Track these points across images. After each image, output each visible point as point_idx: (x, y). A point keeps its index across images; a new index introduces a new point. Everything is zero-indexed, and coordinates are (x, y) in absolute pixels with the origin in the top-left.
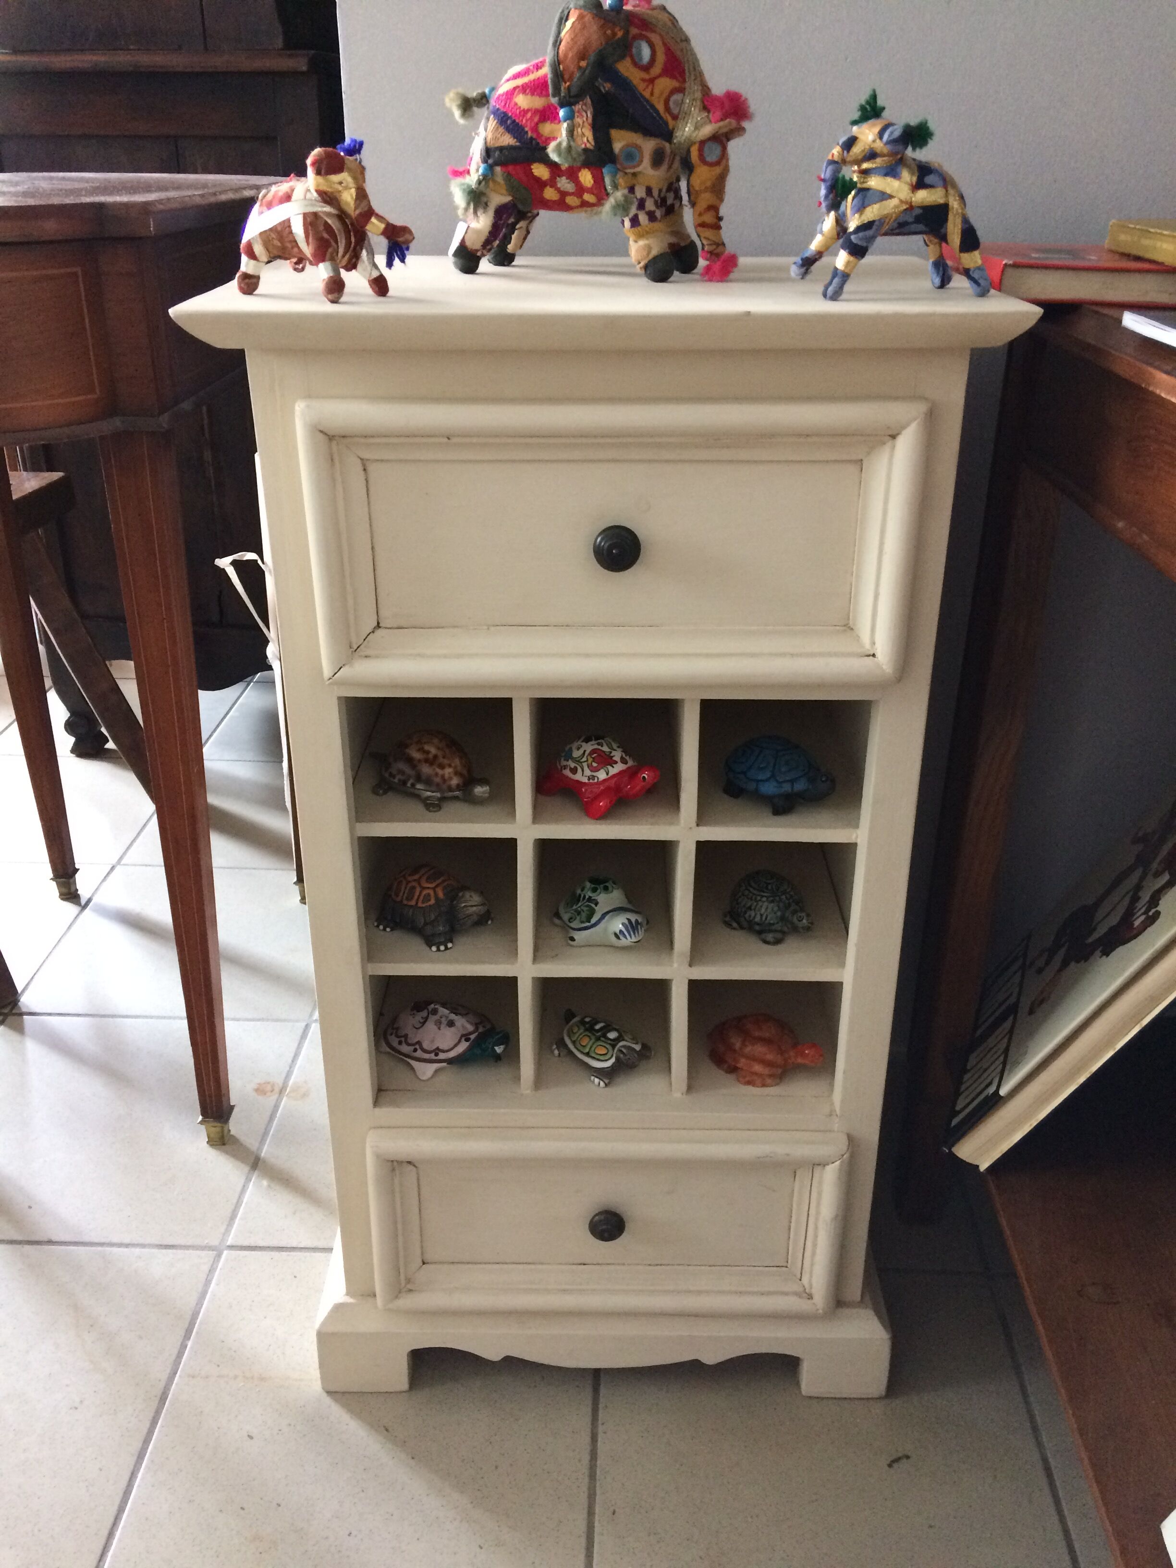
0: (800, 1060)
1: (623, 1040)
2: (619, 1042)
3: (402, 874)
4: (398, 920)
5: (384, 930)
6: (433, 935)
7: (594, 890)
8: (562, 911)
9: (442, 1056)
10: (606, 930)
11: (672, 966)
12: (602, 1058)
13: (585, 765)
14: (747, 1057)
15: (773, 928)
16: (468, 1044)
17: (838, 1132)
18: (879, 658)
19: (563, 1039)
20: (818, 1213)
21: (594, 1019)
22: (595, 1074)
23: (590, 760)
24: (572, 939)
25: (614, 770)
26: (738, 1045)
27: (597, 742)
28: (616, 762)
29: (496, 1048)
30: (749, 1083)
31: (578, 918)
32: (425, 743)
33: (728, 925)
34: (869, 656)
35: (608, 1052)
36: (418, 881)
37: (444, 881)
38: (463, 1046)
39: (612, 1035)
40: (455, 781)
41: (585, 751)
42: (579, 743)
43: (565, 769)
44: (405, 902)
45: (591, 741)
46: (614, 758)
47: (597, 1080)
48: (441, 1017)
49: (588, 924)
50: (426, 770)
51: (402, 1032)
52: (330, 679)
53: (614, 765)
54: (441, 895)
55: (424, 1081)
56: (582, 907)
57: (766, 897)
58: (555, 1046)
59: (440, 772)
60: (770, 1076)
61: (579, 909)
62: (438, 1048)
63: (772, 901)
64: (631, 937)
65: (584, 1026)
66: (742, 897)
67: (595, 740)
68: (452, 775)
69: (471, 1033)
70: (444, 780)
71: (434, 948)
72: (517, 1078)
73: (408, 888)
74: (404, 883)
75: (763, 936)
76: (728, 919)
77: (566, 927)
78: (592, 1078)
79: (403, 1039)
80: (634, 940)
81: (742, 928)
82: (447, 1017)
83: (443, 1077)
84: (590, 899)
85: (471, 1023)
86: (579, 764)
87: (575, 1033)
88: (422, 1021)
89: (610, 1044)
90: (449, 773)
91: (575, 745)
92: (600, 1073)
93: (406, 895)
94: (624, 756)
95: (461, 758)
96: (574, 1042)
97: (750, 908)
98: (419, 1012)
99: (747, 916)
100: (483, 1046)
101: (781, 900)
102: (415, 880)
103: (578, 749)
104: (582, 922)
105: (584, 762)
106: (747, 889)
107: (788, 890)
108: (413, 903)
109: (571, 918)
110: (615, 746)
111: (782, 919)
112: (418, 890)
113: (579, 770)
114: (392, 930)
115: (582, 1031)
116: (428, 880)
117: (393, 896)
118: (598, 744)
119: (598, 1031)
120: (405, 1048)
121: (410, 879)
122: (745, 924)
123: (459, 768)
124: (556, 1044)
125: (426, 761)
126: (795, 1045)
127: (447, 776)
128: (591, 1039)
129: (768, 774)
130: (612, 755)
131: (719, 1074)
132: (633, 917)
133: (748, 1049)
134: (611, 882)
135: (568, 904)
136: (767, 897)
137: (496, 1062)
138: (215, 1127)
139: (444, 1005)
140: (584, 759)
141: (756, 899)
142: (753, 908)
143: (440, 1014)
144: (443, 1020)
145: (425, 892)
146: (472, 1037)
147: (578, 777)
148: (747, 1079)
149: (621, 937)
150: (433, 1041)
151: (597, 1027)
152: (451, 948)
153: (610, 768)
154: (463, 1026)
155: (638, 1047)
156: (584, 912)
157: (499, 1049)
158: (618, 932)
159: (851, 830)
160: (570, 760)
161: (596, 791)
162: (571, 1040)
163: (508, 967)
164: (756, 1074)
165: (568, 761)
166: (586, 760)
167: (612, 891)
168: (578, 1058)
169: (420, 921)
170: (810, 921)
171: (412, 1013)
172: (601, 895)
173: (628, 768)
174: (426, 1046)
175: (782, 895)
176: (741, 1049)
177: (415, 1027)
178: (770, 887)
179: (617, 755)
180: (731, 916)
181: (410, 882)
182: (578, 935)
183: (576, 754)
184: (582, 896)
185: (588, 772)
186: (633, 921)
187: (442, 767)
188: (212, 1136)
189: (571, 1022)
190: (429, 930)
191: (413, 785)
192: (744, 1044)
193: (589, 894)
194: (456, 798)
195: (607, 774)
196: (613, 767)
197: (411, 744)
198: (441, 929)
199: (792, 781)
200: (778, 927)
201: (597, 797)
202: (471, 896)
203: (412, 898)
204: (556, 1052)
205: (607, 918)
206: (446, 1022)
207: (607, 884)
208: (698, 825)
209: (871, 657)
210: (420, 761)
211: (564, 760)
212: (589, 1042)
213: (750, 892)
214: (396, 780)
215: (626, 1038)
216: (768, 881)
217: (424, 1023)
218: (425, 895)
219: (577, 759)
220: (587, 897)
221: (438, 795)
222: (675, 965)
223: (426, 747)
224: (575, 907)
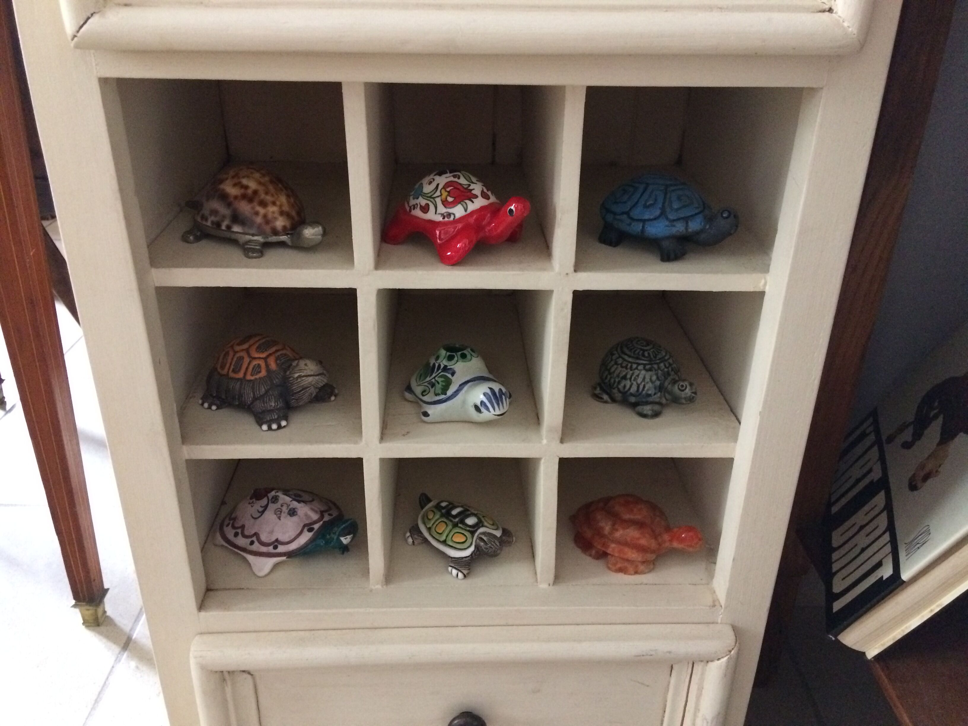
0: (675, 545)
1: (483, 526)
2: (479, 528)
3: (230, 345)
4: (223, 397)
5: (210, 408)
6: (263, 412)
7: (450, 358)
8: (414, 384)
9: (281, 549)
10: (464, 402)
11: (540, 443)
12: (458, 546)
13: (438, 201)
14: (619, 542)
15: (651, 399)
16: (310, 535)
17: (721, 623)
18: (840, 13)
19: (417, 525)
20: (697, 709)
21: (450, 503)
22: (453, 565)
23: (445, 194)
24: (426, 414)
25: (474, 206)
26: (607, 529)
27: (452, 174)
28: (476, 197)
29: (342, 539)
30: (621, 570)
31: (432, 390)
32: (244, 177)
33: (597, 397)
34: (824, 11)
35: (466, 541)
36: (247, 351)
37: (277, 351)
38: (306, 537)
39: (471, 521)
40: (280, 223)
41: (438, 185)
42: (432, 176)
43: (414, 209)
44: (232, 375)
45: (446, 173)
46: (473, 192)
47: (454, 572)
48: (282, 506)
49: (442, 397)
50: (244, 208)
51: (238, 524)
52: (75, 36)
53: (473, 200)
54: (273, 366)
55: (259, 577)
56: (436, 378)
57: (642, 364)
58: (408, 534)
59: (262, 211)
60: (643, 562)
61: (433, 380)
62: (277, 540)
63: (650, 370)
64: (494, 409)
65: (440, 511)
66: (615, 366)
67: (450, 173)
68: (276, 215)
69: (315, 522)
70: (267, 221)
71: (265, 427)
72: (366, 572)
73: (235, 359)
74: (231, 353)
75: (639, 408)
76: (598, 391)
77: (418, 402)
78: (450, 568)
79: (239, 531)
80: (498, 412)
81: (614, 400)
82: (288, 506)
83: (282, 574)
84: (445, 369)
85: (316, 512)
86: (432, 200)
87: (430, 520)
88: (261, 509)
89: (469, 531)
90: (273, 212)
91: (425, 181)
92: (458, 563)
93: (232, 367)
94: (485, 190)
95: (288, 196)
96: (429, 529)
97: (624, 378)
98: (258, 500)
99: (621, 386)
100: (328, 537)
101: (659, 368)
102: (243, 350)
103: (430, 183)
104: (436, 395)
105: (438, 197)
106: (620, 357)
107: (666, 358)
108: (241, 375)
109: (424, 391)
110: (474, 179)
111: (661, 388)
112: (247, 360)
113: (432, 207)
114: (218, 408)
115: (437, 516)
116: (259, 349)
117: (219, 370)
118: (454, 176)
119: (455, 517)
120: (241, 541)
121: (237, 348)
122: (618, 396)
123: (286, 208)
124: (410, 532)
125: (244, 197)
126: (668, 529)
127: (270, 216)
128: (447, 525)
129: (658, 212)
130: (471, 188)
131: (586, 560)
132: (496, 387)
133: (618, 534)
134: (469, 350)
135: (420, 376)
136: (645, 365)
137: (343, 553)
138: (88, 610)
139: (286, 492)
140: (438, 193)
141: (631, 367)
142: (628, 376)
143: (280, 502)
144: (284, 509)
145: (255, 362)
146: (316, 527)
147: (431, 215)
148: (619, 565)
149: (483, 409)
150: (272, 532)
151: (454, 512)
152: (285, 427)
153: (468, 202)
154: (306, 515)
155: (498, 533)
156: (438, 383)
157: (345, 540)
158: (479, 404)
159: (760, 275)
160: (420, 198)
161: (451, 230)
162: (426, 527)
163: (351, 446)
164: (628, 560)
165: (418, 198)
166: (440, 194)
167: (471, 360)
168: (434, 546)
169: (249, 396)
170: (694, 391)
171: (251, 501)
172: (458, 363)
173: (491, 204)
174: (264, 538)
175: (660, 363)
176: (611, 533)
177: (253, 517)
178: (646, 354)
179: (477, 188)
180: (602, 389)
181: (237, 352)
182: (433, 410)
183: (428, 189)
184: (437, 365)
185: (442, 209)
186: (497, 390)
187: (263, 204)
188: (86, 618)
189: (427, 507)
190: (259, 406)
191: (229, 227)
192: (614, 529)
193: (444, 362)
194: (282, 244)
195: (466, 210)
196: (473, 202)
197: (227, 179)
198: (273, 404)
199: (686, 219)
200: (656, 398)
201: (453, 238)
202: (306, 365)
203: (239, 370)
204: (410, 540)
205: (466, 388)
206: (287, 511)
207: (465, 352)
208: (575, 271)
209: (827, 13)
210: (236, 197)
211: (414, 199)
212: (446, 529)
213: (624, 360)
214: (209, 224)
215: (486, 524)
216: (645, 348)
217: (263, 512)
218: (254, 366)
219: (429, 195)
220: (442, 366)
221: (260, 239)
222: (545, 442)
223: (245, 181)
224: (428, 379)
